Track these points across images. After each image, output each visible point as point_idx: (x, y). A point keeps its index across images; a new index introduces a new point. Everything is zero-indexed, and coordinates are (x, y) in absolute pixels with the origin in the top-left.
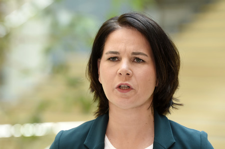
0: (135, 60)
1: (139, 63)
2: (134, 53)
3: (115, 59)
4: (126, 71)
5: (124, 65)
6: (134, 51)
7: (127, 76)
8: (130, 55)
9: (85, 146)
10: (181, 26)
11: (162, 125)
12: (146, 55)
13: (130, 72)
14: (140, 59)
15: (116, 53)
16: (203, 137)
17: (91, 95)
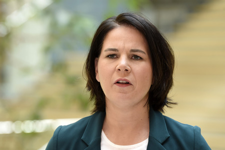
0: (133, 58)
1: (137, 60)
2: (132, 51)
3: (114, 56)
4: (125, 67)
5: (123, 61)
6: (133, 48)
7: (126, 71)
8: (129, 52)
9: (82, 141)
10: (176, 26)
11: (157, 120)
12: (144, 53)
13: (128, 68)
14: (138, 57)
15: (115, 50)
16: (197, 131)
17: (88, 94)
